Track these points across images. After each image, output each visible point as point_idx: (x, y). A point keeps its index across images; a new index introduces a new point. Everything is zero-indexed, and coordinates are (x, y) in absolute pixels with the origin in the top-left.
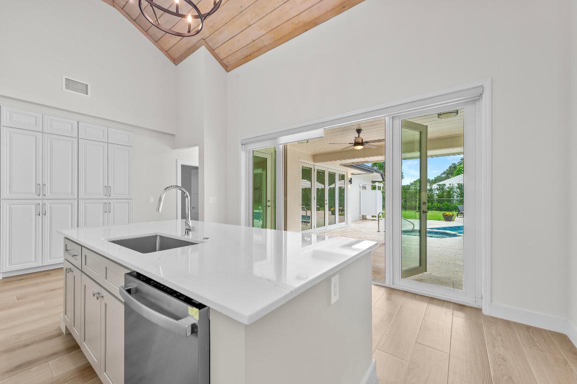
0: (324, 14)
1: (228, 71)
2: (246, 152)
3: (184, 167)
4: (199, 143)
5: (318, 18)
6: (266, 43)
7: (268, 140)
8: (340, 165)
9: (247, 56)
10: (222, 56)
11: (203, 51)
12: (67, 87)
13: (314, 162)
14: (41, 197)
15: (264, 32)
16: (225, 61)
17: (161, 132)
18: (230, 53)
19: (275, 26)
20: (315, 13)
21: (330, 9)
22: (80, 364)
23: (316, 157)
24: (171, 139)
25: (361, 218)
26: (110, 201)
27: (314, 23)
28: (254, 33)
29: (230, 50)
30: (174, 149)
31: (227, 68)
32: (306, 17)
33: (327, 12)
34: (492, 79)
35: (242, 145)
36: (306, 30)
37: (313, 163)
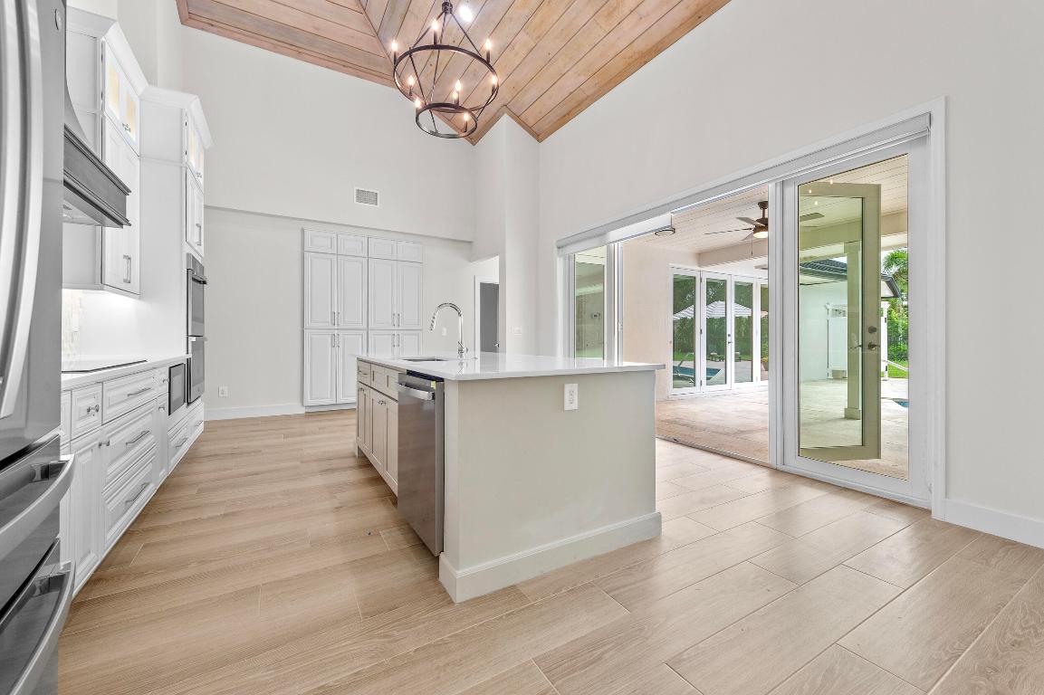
0: (670, 34)
1: (540, 141)
2: (565, 259)
3: (483, 286)
4: (498, 251)
5: (660, 42)
6: (589, 93)
7: (590, 238)
8: (757, 267)
9: (565, 116)
10: (531, 122)
11: (505, 120)
12: (359, 199)
13: (700, 266)
14: (336, 327)
15: (583, 78)
16: (535, 128)
17: (455, 240)
18: (541, 116)
19: (597, 67)
20: (656, 35)
21: (677, 25)
22: (370, 476)
23: (703, 257)
24: (467, 247)
25: (831, 377)
26: (400, 333)
27: (657, 49)
28: (570, 83)
29: (540, 113)
30: (470, 261)
31: (539, 136)
32: (641, 45)
33: (674, 30)
34: (946, 98)
35: (559, 248)
36: (646, 63)
37: (698, 268)
